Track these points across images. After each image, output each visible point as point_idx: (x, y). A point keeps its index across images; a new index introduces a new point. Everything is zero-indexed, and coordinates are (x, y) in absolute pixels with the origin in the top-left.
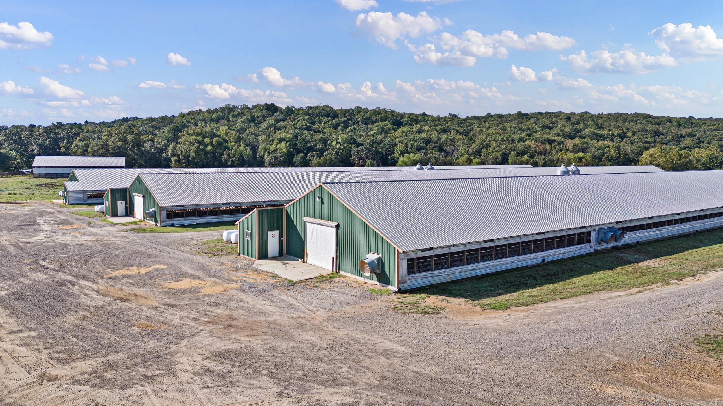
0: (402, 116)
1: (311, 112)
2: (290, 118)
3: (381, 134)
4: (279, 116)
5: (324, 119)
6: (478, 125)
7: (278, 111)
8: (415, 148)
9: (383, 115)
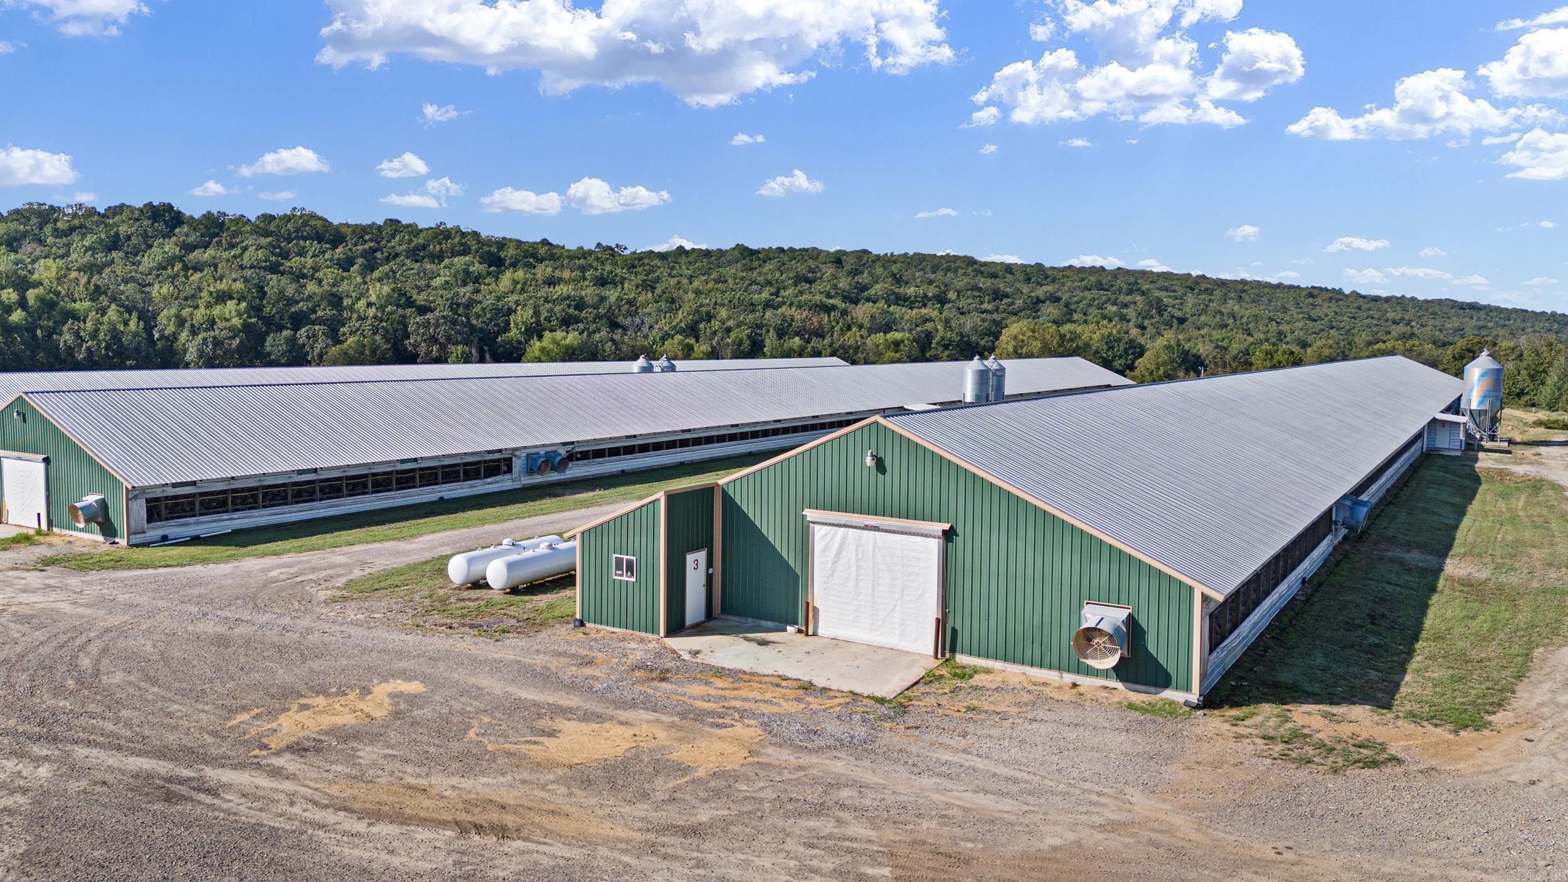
0: (502, 244)
1: (272, 227)
2: (219, 243)
3: (465, 284)
4: (187, 235)
5: (314, 246)
6: (669, 271)
7: (183, 223)
8: (557, 319)
9: (457, 240)
